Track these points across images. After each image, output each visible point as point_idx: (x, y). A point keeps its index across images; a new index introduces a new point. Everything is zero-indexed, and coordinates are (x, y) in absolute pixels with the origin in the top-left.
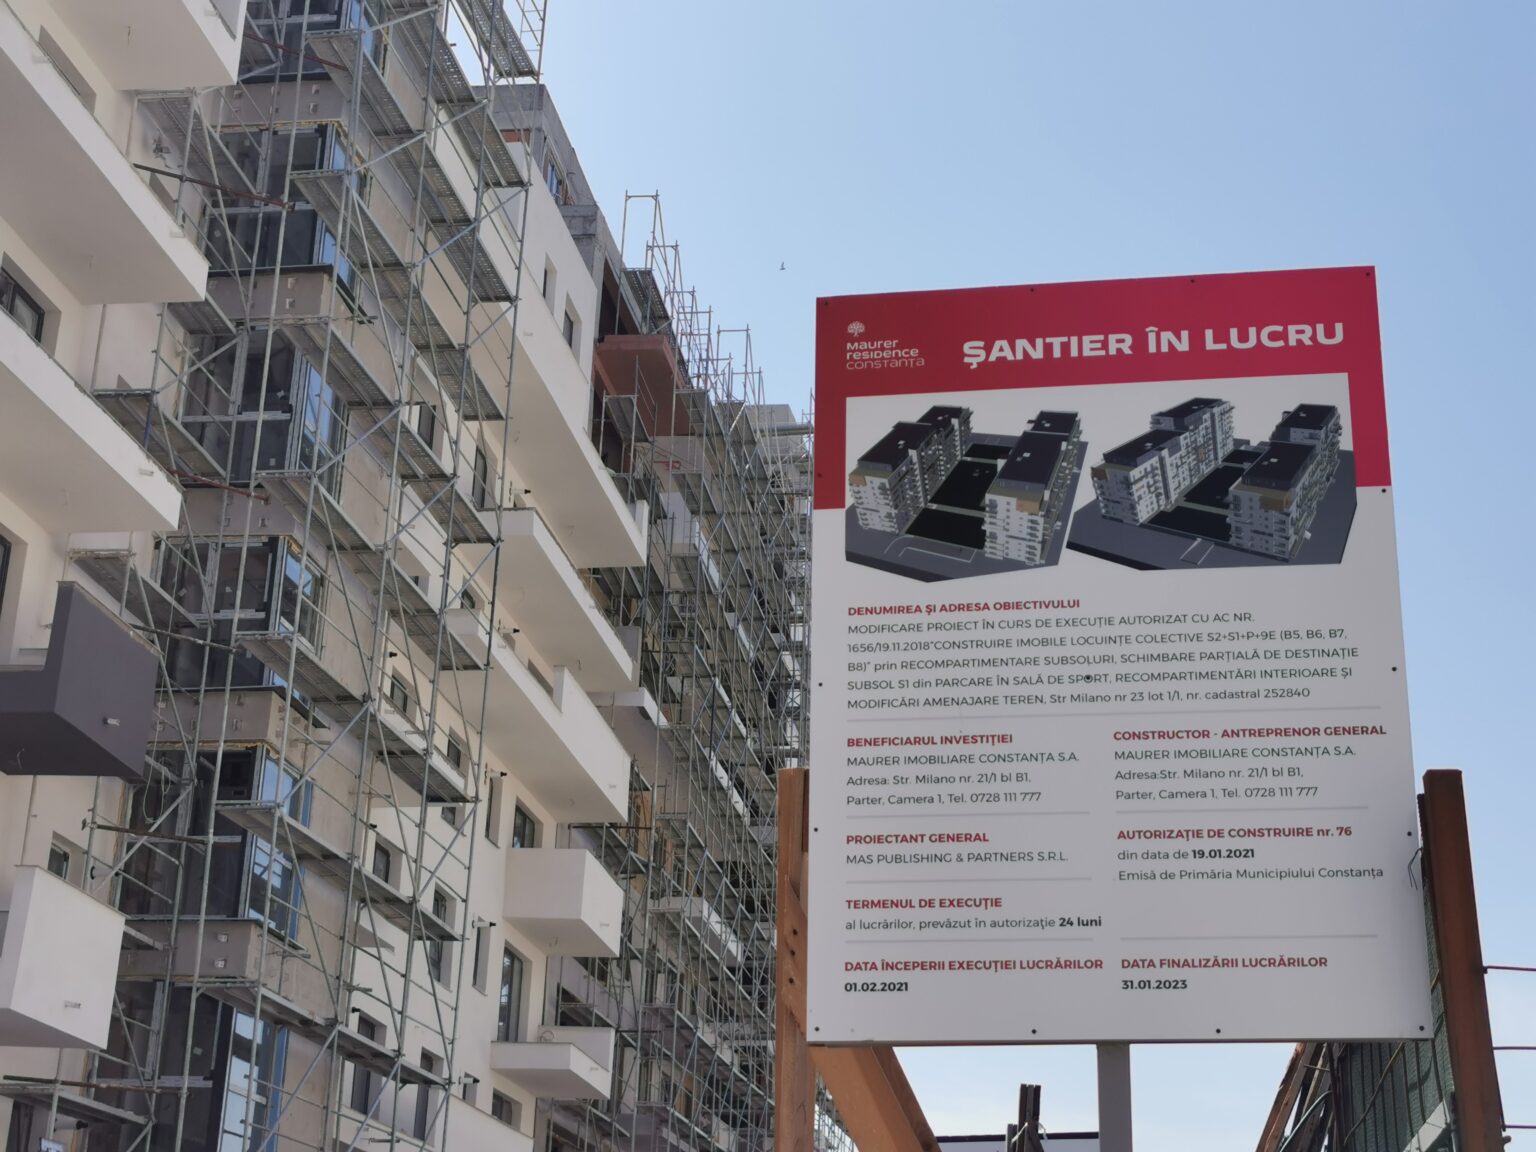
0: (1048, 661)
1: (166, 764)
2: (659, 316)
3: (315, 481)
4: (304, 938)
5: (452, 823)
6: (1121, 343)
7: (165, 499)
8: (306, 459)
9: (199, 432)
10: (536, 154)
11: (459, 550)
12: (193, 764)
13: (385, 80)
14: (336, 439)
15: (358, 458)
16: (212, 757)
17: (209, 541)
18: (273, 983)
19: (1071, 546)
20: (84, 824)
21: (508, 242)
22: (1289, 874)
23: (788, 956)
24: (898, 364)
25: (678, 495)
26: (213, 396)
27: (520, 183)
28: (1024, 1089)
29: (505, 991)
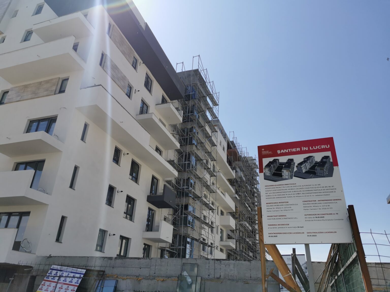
0: (292, 192)
1: (177, 206)
2: (235, 146)
3: (194, 170)
4: (195, 228)
5: (213, 213)
6: (298, 149)
7: (176, 173)
8: (192, 167)
9: (179, 164)
10: (218, 128)
11: (212, 178)
12: (181, 206)
13: (200, 121)
14: (196, 165)
15: (199, 167)
16: (183, 205)
17: (181, 178)
18: (192, 234)
19: (294, 176)
20: (168, 214)
21: (215, 139)
22: (330, 220)
23: (260, 232)
24: (269, 154)
25: (239, 169)
26: (181, 160)
27: (217, 132)
28: (293, 249)
29: (221, 234)
